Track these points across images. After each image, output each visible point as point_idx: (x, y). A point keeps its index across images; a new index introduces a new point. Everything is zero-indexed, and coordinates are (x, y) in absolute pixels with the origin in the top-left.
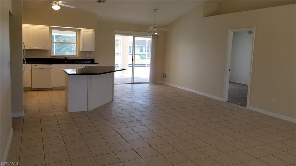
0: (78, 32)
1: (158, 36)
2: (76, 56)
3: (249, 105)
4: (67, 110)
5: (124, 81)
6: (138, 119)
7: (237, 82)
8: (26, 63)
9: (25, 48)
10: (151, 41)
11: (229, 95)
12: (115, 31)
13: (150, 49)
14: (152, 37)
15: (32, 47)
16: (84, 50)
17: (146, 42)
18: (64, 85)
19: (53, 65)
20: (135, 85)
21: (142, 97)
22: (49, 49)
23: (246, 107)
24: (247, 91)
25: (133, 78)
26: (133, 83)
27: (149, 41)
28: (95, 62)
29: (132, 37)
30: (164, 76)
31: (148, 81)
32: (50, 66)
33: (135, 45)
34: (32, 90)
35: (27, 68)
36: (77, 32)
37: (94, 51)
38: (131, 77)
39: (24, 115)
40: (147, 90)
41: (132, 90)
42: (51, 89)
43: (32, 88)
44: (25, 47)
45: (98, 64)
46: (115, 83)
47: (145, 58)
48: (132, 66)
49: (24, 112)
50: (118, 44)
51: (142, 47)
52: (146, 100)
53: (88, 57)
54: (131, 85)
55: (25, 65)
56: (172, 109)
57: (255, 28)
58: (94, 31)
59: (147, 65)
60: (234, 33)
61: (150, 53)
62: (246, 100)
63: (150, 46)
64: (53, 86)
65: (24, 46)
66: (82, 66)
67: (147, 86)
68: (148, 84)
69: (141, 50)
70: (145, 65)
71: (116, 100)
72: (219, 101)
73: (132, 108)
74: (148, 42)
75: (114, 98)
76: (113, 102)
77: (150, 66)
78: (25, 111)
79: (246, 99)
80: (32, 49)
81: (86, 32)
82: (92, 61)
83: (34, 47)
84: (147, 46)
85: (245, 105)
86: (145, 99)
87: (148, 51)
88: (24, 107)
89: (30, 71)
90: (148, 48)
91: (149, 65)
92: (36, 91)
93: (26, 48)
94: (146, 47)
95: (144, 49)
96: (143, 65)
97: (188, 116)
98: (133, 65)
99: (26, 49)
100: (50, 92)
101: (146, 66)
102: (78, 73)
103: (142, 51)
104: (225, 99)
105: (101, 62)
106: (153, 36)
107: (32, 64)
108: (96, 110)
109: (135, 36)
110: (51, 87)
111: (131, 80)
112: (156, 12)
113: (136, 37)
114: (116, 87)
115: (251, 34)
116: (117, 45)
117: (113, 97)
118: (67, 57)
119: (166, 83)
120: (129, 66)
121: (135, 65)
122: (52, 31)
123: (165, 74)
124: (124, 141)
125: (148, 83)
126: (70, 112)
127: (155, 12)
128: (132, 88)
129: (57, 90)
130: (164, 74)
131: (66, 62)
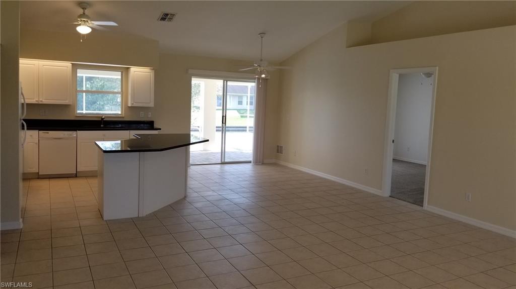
0: (125, 72)
1: (267, 79)
2: (120, 116)
3: (428, 204)
4: (102, 217)
5: (207, 159)
6: (230, 232)
7: (405, 159)
8: (28, 129)
9: (24, 101)
10: (256, 87)
11: (392, 183)
12: (191, 71)
13: (254, 101)
14: (256, 81)
15: (41, 100)
16: (135, 105)
17: (248, 88)
18: (96, 168)
19: (78, 131)
20: (227, 167)
21: (239, 190)
22: (71, 104)
23: (423, 206)
24: (424, 176)
25: (223, 153)
26: (223, 163)
27: (252, 86)
28: (156, 126)
29: (222, 81)
30: (279, 150)
31: (251, 159)
32: (74, 134)
33: (228, 94)
34: (39, 177)
35: (30, 137)
36: (122, 72)
37: (153, 106)
38: (220, 151)
39: (21, 227)
40: (247, 176)
41: (222, 175)
42: (75, 176)
43: (40, 174)
44: (26, 100)
45: (160, 129)
46: (191, 162)
47: (246, 117)
48: (221, 129)
49: (21, 220)
50: (198, 91)
51: (240, 97)
52: (245, 195)
53: (142, 117)
54: (219, 166)
55: (25, 132)
56: (292, 211)
57: (437, 68)
58: (153, 71)
59: (250, 127)
60: (401, 76)
61: (253, 107)
62: (423, 193)
63: (254, 95)
64: (78, 170)
65: (24, 99)
66: (131, 134)
67: (248, 169)
68: (250, 164)
69: (239, 101)
70: (246, 127)
71: (192, 195)
72: (374, 196)
73: (220, 210)
74: (251, 89)
75: (189, 191)
76: (187, 199)
77: (253, 129)
78: (23, 218)
79: (421, 192)
80: (40, 103)
81: (139, 73)
82: (150, 125)
83: (44, 101)
84: (249, 95)
85: (420, 203)
86: (244, 192)
87: (251, 103)
88: (22, 211)
89: (36, 143)
90: (251, 98)
91: (252, 127)
92: (48, 179)
93: (28, 101)
94: (247, 97)
95: (244, 100)
96: (242, 129)
97: (320, 224)
98: (224, 128)
99: (27, 104)
100: (72, 181)
101: (248, 129)
102: (123, 149)
103: (240, 103)
104: (386, 192)
105: (166, 127)
106: (259, 79)
107: (40, 130)
108: (154, 215)
109: (226, 79)
110: (75, 173)
111: (220, 156)
112: (263, 39)
113: (228, 82)
114: (192, 170)
115: (429, 77)
116: (197, 93)
117: (186, 190)
118: (103, 117)
119: (282, 163)
120: (217, 130)
121: (227, 129)
122: (78, 70)
123: (281, 146)
124: (203, 275)
125: (250, 162)
126: (107, 219)
127: (262, 37)
128: (222, 172)
129: (86, 177)
130: (278, 146)
131: (102, 126)
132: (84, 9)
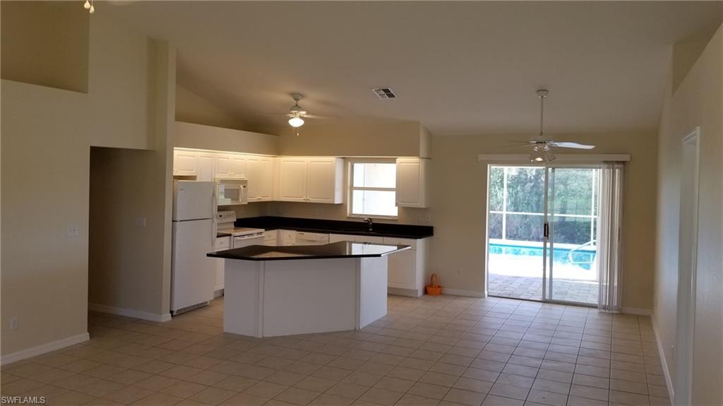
1: (624, 162)
2: (395, 219)
15: (308, 198)
19: (331, 234)
35: (289, 238)
37: (423, 206)
53: (419, 221)
58: (423, 160)
81: (405, 163)
107: (298, 230)
122: (355, 164)
127: (543, 96)
131: (371, 230)
132: (297, 100)
